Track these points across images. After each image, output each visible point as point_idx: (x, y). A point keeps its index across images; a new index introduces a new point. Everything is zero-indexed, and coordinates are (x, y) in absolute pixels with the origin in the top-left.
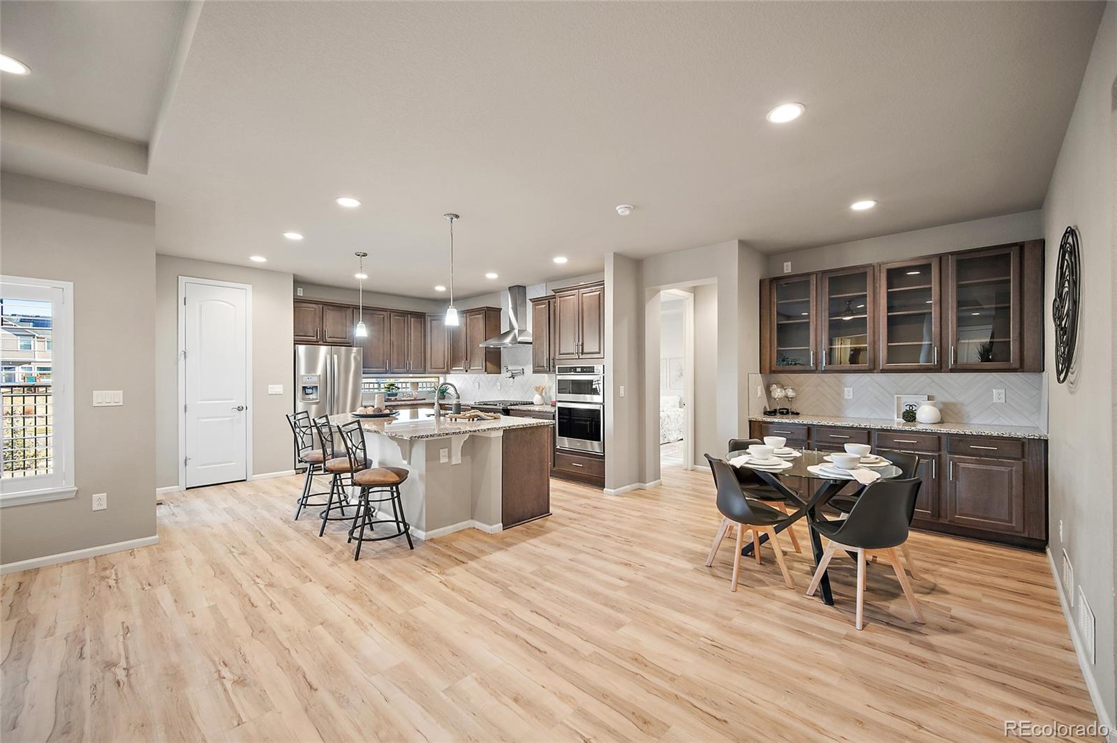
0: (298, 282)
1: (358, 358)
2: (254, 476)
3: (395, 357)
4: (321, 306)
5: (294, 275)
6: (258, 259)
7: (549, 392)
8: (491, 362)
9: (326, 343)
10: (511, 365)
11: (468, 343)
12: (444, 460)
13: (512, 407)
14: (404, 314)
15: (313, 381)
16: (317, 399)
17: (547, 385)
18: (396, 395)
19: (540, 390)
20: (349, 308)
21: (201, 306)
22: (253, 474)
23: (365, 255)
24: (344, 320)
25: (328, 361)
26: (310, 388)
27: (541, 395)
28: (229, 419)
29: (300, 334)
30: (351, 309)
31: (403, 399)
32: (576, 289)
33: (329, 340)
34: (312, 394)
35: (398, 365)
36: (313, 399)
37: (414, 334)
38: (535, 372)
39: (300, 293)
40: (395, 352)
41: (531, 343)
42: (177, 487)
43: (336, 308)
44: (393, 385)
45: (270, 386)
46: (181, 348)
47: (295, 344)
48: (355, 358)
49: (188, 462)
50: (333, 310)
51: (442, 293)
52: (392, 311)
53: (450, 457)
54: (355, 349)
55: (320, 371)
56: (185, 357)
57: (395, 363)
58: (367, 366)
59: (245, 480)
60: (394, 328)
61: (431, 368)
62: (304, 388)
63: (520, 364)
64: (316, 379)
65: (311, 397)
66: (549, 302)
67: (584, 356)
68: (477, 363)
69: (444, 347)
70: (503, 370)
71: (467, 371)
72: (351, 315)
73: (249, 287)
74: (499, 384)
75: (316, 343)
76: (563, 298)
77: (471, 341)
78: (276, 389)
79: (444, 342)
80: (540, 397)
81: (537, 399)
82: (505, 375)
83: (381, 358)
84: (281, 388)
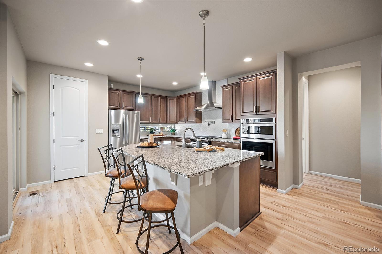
0: (110, 81)
1: (138, 116)
2: (89, 174)
3: (154, 116)
4: (121, 92)
5: (108, 76)
6: (89, 65)
7: (229, 132)
8: (198, 118)
9: (123, 109)
10: (208, 119)
11: (187, 109)
12: (201, 184)
13: (213, 140)
14: (157, 96)
15: (117, 127)
16: (119, 136)
17: (228, 129)
18: (154, 133)
19: (225, 131)
20: (134, 93)
21: (62, 90)
22: (88, 173)
23: (142, 59)
24: (132, 99)
25: (124, 118)
26: (116, 130)
27: (226, 134)
28: (76, 146)
29: (112, 105)
30: (134, 94)
31: (157, 135)
32: (255, 76)
33: (124, 108)
34: (116, 133)
35: (155, 119)
36: (117, 136)
37: (162, 106)
38: (223, 122)
39: (112, 86)
40: (154, 114)
41: (221, 108)
42: (50, 181)
43: (128, 93)
44: (152, 129)
45: (96, 129)
46: (52, 111)
47: (108, 109)
48: (137, 116)
49: (55, 168)
50: (127, 94)
51: (175, 86)
52: (152, 95)
53: (204, 181)
54: (136, 112)
55: (121, 122)
56: (54, 115)
57: (154, 118)
58: (142, 120)
59: (84, 176)
60: (154, 103)
61: (169, 121)
62: (113, 130)
63: (213, 119)
64: (118, 126)
65: (116, 134)
66: (232, 87)
67: (260, 113)
68: (191, 118)
69: (175, 111)
70: (204, 121)
71: (186, 122)
72: (135, 97)
73: (86, 81)
74: (201, 128)
75: (119, 109)
76: (245, 83)
77: (188, 109)
78: (100, 131)
79: (175, 109)
80: (225, 135)
81: (223, 135)
82: (204, 123)
83: (148, 116)
84: (102, 131)
